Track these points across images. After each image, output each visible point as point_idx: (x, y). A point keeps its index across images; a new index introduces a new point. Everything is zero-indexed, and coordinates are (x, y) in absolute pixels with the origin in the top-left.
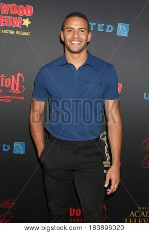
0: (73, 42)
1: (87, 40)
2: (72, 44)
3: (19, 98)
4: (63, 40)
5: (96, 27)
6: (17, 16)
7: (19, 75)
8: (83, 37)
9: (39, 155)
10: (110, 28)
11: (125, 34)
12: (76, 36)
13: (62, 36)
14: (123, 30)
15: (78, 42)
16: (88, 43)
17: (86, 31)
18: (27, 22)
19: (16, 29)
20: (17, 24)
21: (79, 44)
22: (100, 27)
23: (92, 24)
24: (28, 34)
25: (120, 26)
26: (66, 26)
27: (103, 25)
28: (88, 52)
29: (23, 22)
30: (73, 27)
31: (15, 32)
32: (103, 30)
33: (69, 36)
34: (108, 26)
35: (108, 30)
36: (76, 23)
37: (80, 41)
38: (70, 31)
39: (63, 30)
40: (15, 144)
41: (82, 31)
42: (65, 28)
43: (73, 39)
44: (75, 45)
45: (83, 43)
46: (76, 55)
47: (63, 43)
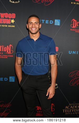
0: (32, 29)
1: (39, 27)
2: (32, 30)
3: (11, 56)
4: (28, 28)
5: (45, 22)
6: (8, 18)
7: (10, 45)
8: (37, 26)
9: (20, 83)
10: (51, 22)
11: (59, 24)
12: (34, 26)
13: (27, 26)
14: (57, 22)
15: (35, 29)
16: (40, 29)
17: (38, 24)
18: (13, 21)
19: (8, 25)
20: (8, 22)
21: (36, 29)
22: (47, 22)
23: (43, 21)
24: (14, 26)
25: (56, 21)
26: (29, 22)
27: (48, 21)
28: (40, 33)
29: (11, 21)
30: (32, 22)
31: (8, 26)
32: (48, 23)
33: (30, 26)
34: (50, 21)
35: (50, 23)
36: (34, 20)
37: (36, 28)
38: (31, 24)
39: (27, 23)
40: (10, 78)
41: (36, 24)
42: (28, 22)
43: (32, 27)
44: (34, 30)
45: (37, 29)
46: (34, 35)
47: (28, 29)
